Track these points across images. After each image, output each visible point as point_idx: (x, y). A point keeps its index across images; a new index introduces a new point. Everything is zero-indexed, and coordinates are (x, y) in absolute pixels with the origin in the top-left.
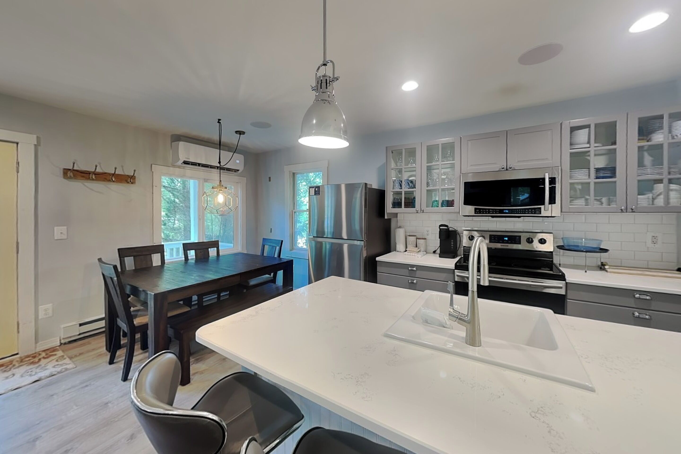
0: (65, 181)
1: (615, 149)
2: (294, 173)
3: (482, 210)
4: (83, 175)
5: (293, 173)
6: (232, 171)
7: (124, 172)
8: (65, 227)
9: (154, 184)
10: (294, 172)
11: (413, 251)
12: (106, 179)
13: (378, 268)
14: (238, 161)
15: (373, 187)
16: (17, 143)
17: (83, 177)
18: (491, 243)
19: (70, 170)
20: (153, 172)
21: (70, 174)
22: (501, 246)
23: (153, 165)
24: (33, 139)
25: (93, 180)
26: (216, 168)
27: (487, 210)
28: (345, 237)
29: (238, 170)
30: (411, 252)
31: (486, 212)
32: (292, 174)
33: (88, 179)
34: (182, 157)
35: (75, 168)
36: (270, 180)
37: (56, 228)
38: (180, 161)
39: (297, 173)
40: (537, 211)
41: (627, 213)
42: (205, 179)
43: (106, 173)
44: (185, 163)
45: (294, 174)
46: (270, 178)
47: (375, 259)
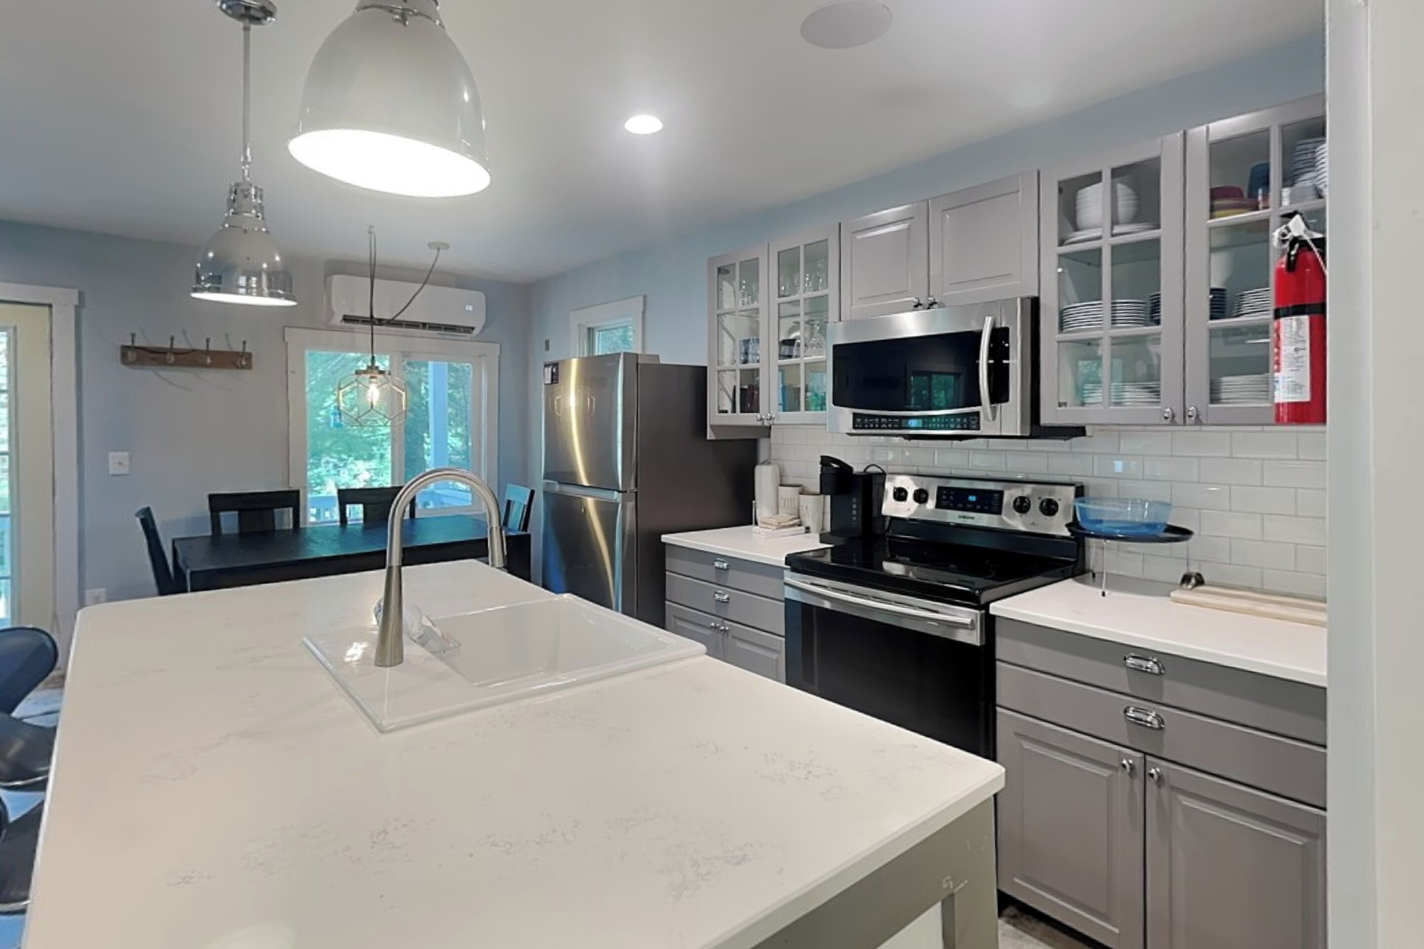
0: (125, 368)
1: (1156, 241)
2: (593, 329)
3: (866, 420)
4: (153, 355)
5: (589, 329)
6: (460, 332)
7: (229, 345)
8: (126, 454)
9: (290, 368)
10: (591, 325)
11: (770, 523)
12: (195, 362)
13: (668, 560)
14: (469, 308)
15: (662, 362)
16: (50, 306)
17: (154, 359)
18: (939, 510)
19: (128, 347)
20: (287, 344)
21: (131, 355)
22: (960, 517)
23: (287, 330)
24: (73, 296)
25: (173, 365)
26: (421, 326)
27: (877, 420)
28: (585, 483)
29: (473, 328)
30: (765, 526)
31: (880, 424)
32: (586, 331)
33: (164, 363)
34: (340, 309)
35: (137, 344)
36: (547, 348)
37: (111, 454)
38: (336, 316)
39: (598, 327)
40: (972, 422)
41: (1185, 428)
42: (403, 352)
43: (194, 351)
44: (347, 319)
45: (591, 331)
46: (547, 342)
47: (660, 538)
